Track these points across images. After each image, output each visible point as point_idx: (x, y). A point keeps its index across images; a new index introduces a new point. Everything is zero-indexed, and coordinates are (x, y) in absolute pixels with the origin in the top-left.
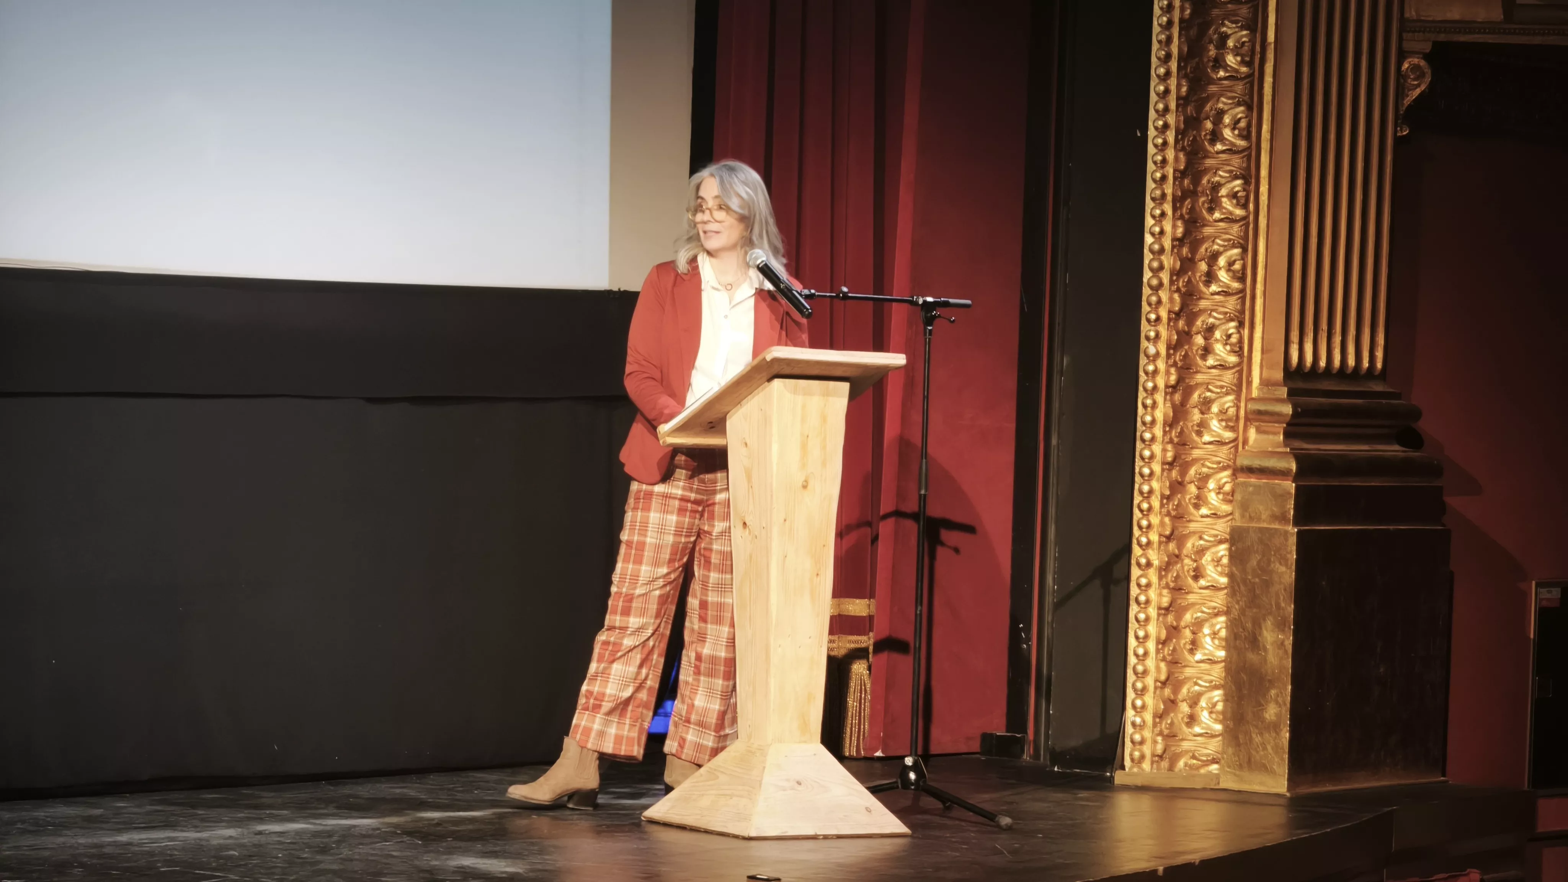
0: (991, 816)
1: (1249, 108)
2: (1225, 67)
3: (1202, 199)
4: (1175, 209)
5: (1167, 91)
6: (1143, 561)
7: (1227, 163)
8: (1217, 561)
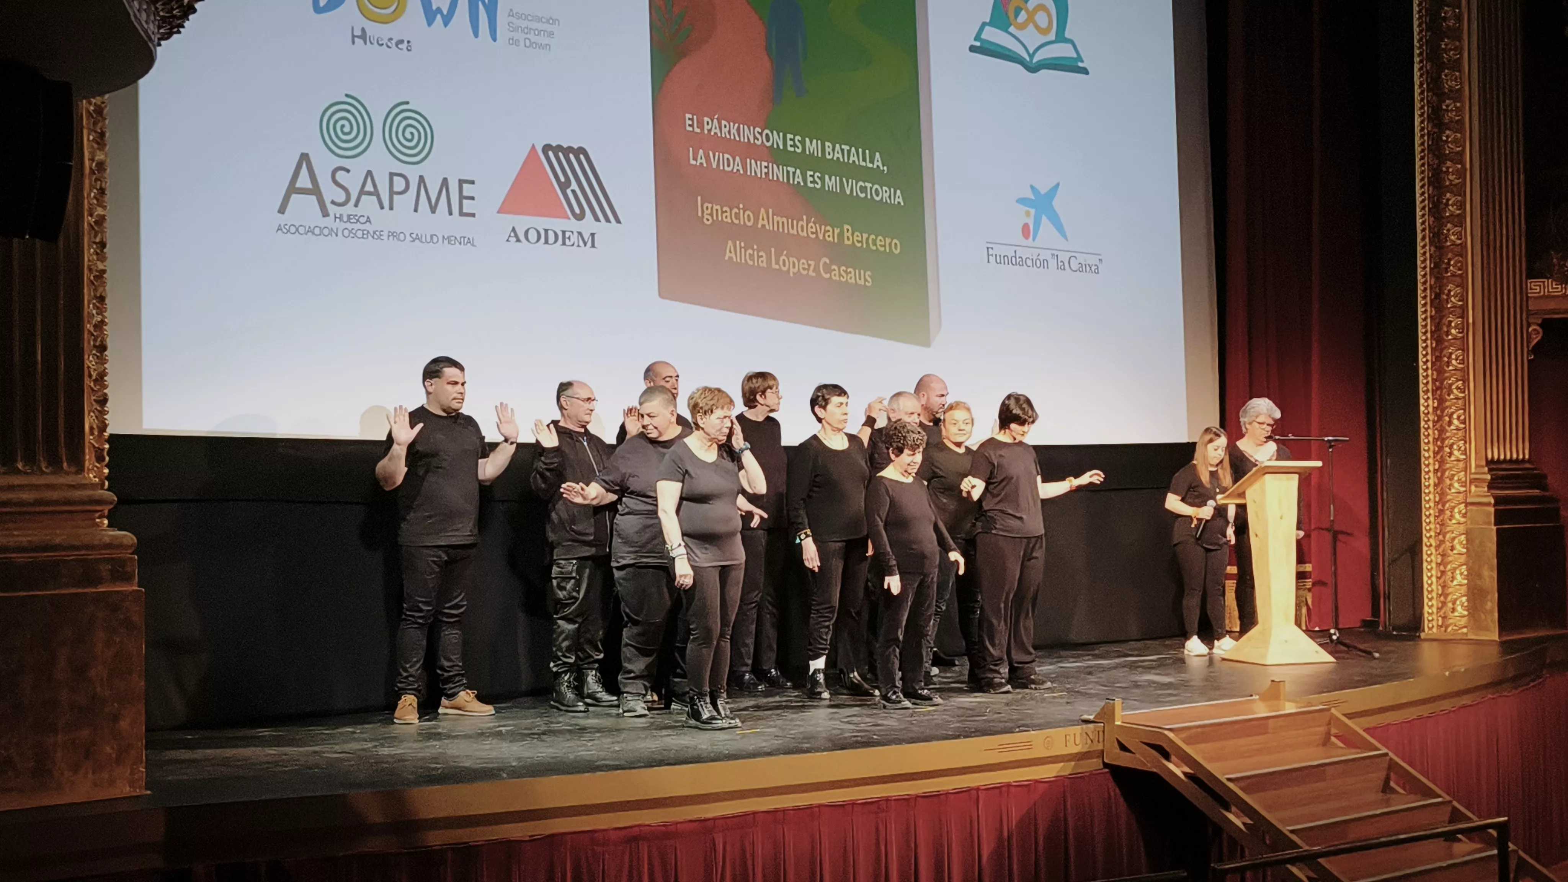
0: (1370, 653)
1: (1463, 350)
2: (1451, 334)
3: (1444, 391)
4: (1433, 395)
5: (1427, 346)
6: (1428, 544)
7: (1455, 374)
8: (1461, 543)
